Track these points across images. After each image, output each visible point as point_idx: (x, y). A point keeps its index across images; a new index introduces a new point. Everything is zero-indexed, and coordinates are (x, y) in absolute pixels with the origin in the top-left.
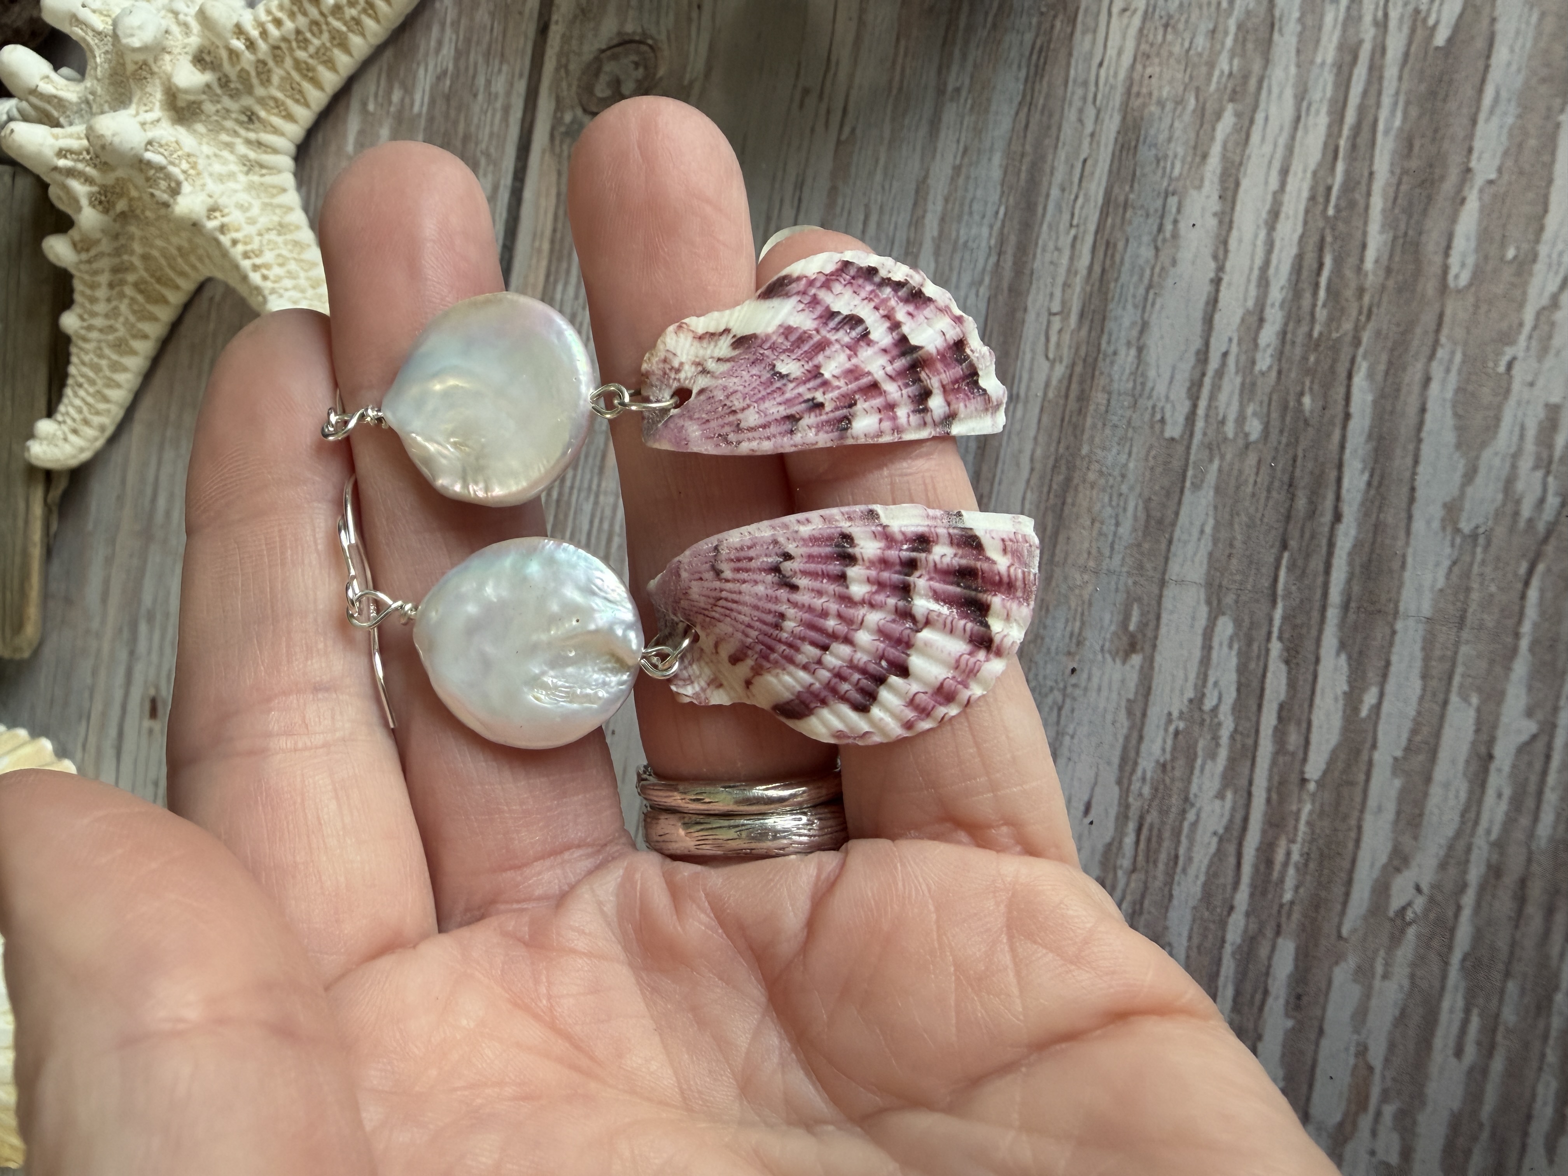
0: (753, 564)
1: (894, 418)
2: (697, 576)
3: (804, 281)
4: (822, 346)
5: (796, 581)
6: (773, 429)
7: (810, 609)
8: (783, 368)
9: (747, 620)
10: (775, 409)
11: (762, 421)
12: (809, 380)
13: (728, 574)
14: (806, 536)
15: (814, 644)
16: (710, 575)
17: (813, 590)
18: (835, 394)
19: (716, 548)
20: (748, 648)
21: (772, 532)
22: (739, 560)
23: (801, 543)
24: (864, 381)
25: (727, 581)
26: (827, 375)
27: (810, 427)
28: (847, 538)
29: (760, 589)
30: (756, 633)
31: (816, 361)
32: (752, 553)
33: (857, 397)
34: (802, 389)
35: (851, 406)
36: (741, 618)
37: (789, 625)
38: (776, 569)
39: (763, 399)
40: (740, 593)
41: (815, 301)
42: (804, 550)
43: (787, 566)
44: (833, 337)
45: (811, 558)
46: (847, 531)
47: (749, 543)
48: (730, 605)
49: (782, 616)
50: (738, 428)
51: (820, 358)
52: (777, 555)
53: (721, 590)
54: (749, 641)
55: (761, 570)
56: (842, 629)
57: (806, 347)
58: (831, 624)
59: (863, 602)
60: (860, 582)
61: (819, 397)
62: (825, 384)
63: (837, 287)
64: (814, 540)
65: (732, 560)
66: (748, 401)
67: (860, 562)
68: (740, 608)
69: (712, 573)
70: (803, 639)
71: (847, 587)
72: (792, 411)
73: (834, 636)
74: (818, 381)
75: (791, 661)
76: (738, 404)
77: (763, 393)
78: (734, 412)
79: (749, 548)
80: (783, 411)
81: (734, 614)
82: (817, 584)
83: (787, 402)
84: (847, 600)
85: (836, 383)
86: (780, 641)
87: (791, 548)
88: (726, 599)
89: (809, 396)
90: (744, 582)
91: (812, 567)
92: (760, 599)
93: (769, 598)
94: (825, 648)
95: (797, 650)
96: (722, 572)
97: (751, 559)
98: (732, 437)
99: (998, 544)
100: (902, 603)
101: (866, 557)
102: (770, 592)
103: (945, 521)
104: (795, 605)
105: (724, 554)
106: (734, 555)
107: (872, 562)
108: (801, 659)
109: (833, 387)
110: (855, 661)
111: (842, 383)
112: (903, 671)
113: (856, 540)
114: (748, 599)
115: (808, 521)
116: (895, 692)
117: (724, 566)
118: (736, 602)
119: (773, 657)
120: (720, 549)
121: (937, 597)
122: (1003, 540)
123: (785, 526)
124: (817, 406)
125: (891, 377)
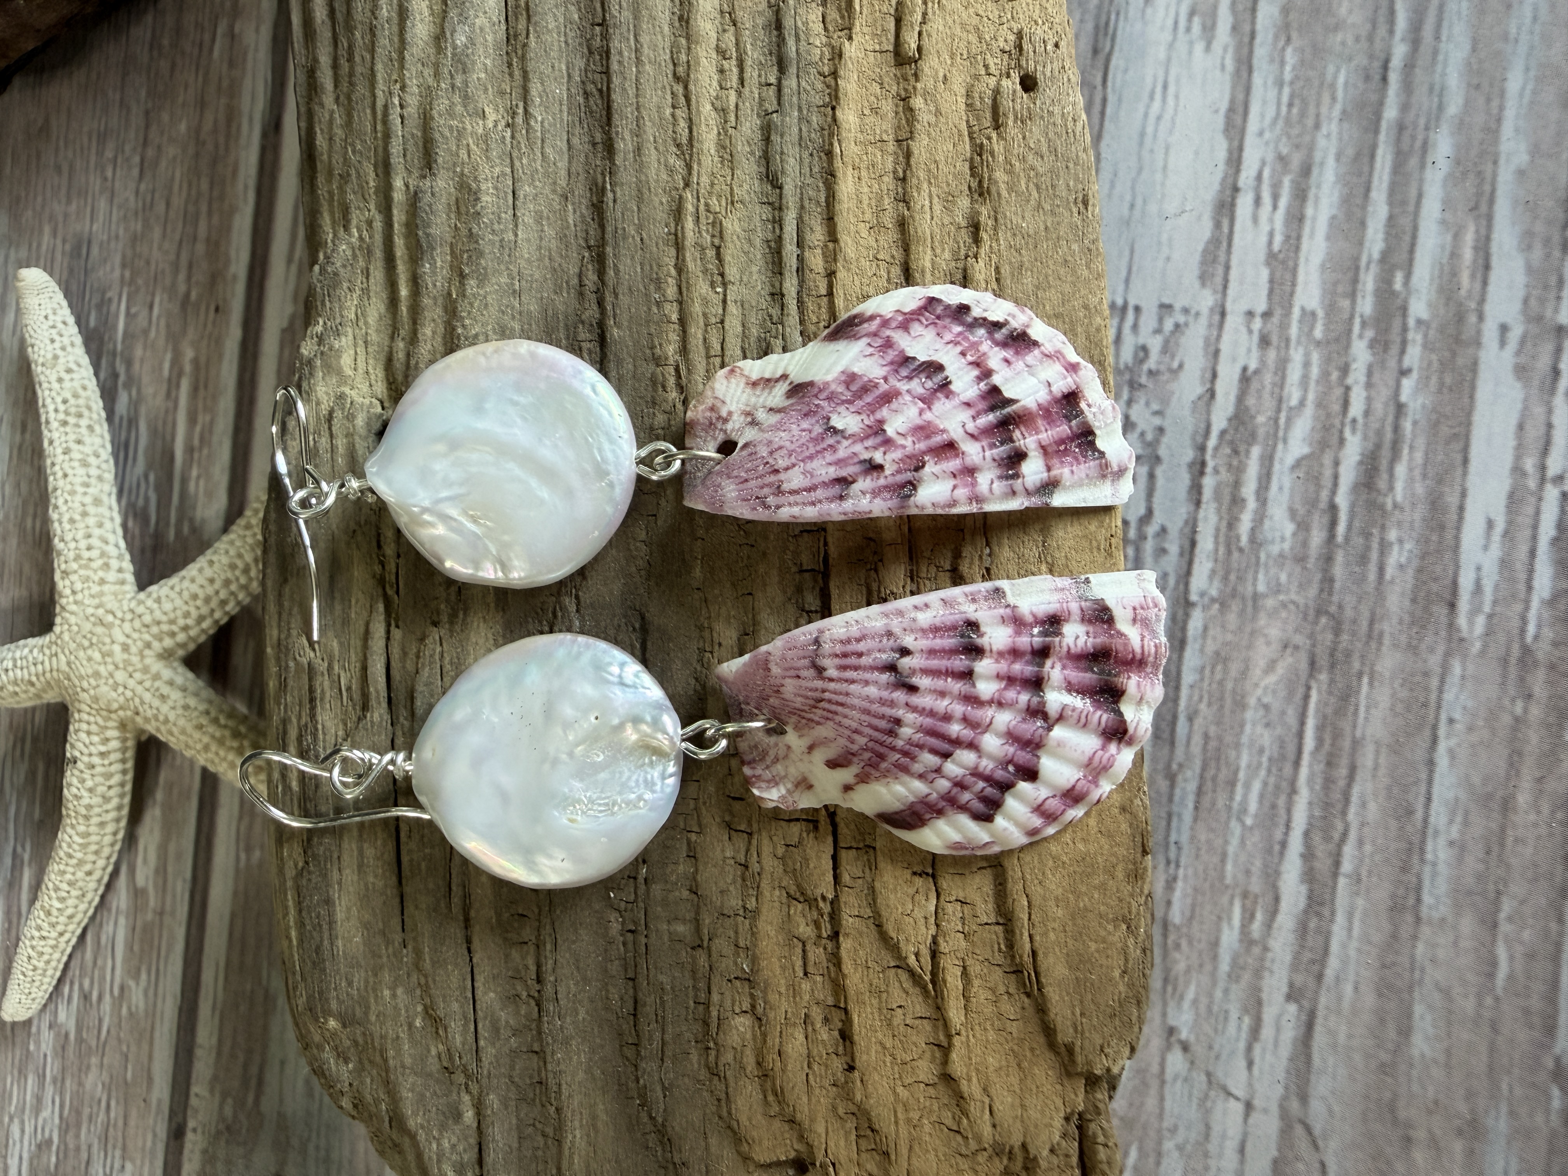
0: (864, 661)
1: (973, 485)
2: (793, 673)
3: (877, 321)
4: (888, 398)
5: (916, 680)
6: (820, 493)
7: (932, 713)
8: (838, 422)
9: (854, 725)
10: (824, 470)
11: (807, 483)
12: (867, 437)
13: (832, 672)
14: (925, 626)
15: (934, 751)
16: (811, 673)
17: (935, 691)
18: (897, 454)
19: (817, 642)
20: (854, 755)
21: (885, 621)
22: (845, 655)
23: (920, 634)
24: (938, 440)
25: (831, 680)
26: (890, 431)
27: (863, 493)
28: (973, 625)
29: (872, 691)
30: (865, 740)
31: (878, 416)
32: (861, 647)
33: (926, 458)
34: (858, 448)
35: (917, 469)
36: (846, 722)
37: (906, 731)
38: (891, 667)
39: (811, 458)
40: (847, 694)
41: (888, 344)
42: (925, 643)
43: (906, 663)
44: (903, 386)
45: (932, 652)
46: (972, 616)
47: (857, 635)
48: (834, 708)
49: (898, 722)
50: (779, 491)
51: (884, 412)
52: (892, 649)
53: (824, 691)
54: (855, 748)
55: (873, 668)
56: (967, 734)
57: (869, 399)
58: (955, 729)
59: (991, 702)
60: (988, 678)
61: (878, 457)
62: (888, 442)
63: (916, 328)
64: (935, 630)
65: (837, 656)
66: (793, 460)
67: (987, 654)
68: (846, 711)
69: (812, 671)
70: (921, 747)
71: (974, 685)
72: (843, 473)
73: (957, 743)
74: (879, 439)
75: (905, 770)
76: (781, 463)
77: (812, 450)
78: (776, 471)
79: (858, 640)
80: (833, 472)
81: (838, 718)
82: (940, 683)
83: (839, 463)
84: (972, 700)
85: (901, 441)
86: (893, 749)
87: (908, 641)
88: (830, 701)
89: (866, 456)
90: (853, 682)
91: (935, 663)
92: (872, 702)
93: (882, 702)
94: (946, 756)
95: (913, 758)
96: (825, 669)
98: (771, 500)
99: (1130, 614)
100: (1035, 700)
101: (995, 648)
102: (885, 694)
103: (1074, 592)
104: (914, 709)
105: (827, 647)
106: (839, 649)
107: (1001, 654)
108: (917, 768)
109: (897, 447)
110: (981, 769)
111: (908, 442)
112: (1031, 774)
113: (983, 629)
114: (856, 702)
115: (926, 605)
116: (1021, 798)
117: (827, 662)
118: (842, 705)
119: (884, 765)
120: (821, 640)
121: (1070, 688)
122: (1135, 609)
123: (900, 613)
124: (874, 468)
125: (972, 436)
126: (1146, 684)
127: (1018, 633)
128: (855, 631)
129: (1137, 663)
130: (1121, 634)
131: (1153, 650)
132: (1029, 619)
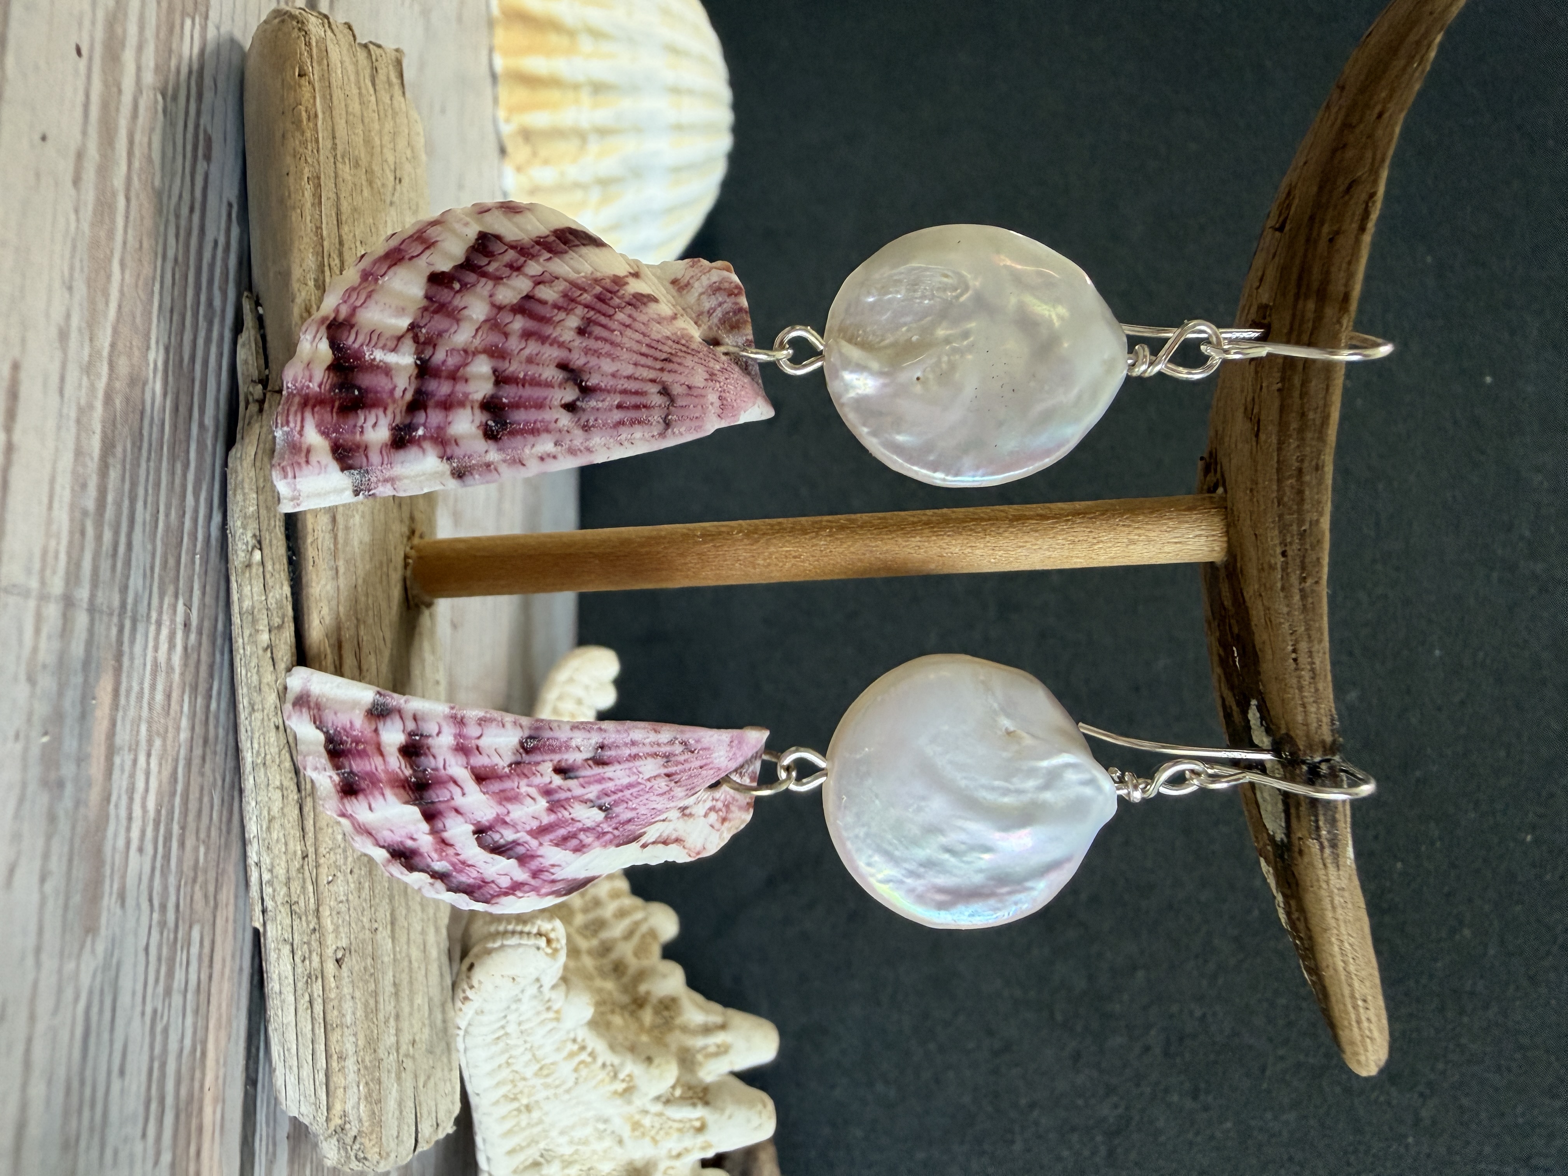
0: (615, 399)
1: (459, 735)
2: (695, 392)
3: (544, 891)
4: (540, 830)
5: (560, 375)
6: (624, 752)
7: (543, 339)
8: (597, 814)
9: (629, 332)
10: (618, 775)
11: (637, 763)
12: (567, 799)
13: (654, 389)
14: (545, 436)
15: (542, 302)
16: (676, 390)
17: (539, 363)
18: (537, 780)
19: (667, 424)
20: (629, 304)
21: (591, 444)
22: (637, 407)
23: (553, 426)
24: (496, 786)
25: (653, 381)
26: (543, 801)
27: (578, 748)
28: (490, 435)
29: (608, 366)
30: (617, 317)
31: (554, 816)
32: (617, 415)
33: (507, 770)
34: (578, 791)
35: (518, 763)
36: (637, 336)
37: (573, 321)
38: (586, 391)
39: (629, 786)
40: (636, 364)
41: (536, 873)
42: (547, 415)
43: (570, 394)
44: (524, 837)
45: (540, 405)
46: (491, 446)
47: (622, 429)
48: (651, 352)
49: (581, 333)
50: (668, 757)
52: (584, 410)
53: (661, 370)
54: (629, 310)
55: (606, 391)
56: (505, 318)
58: (518, 324)
59: (476, 353)
60: (478, 377)
61: (557, 780)
62: (547, 792)
63: (503, 882)
64: (534, 431)
65: (645, 407)
66: (648, 785)
67: (477, 403)
68: (636, 347)
69: (675, 392)
70: (557, 307)
71: (495, 371)
72: (598, 770)
73: (516, 310)
74: (556, 797)
75: (574, 284)
77: (627, 792)
79: (621, 423)
80: (608, 771)
81: (647, 340)
82: (532, 370)
83: (600, 780)
84: (496, 353)
85: (533, 791)
86: (586, 306)
87: (565, 419)
88: (656, 359)
89: (571, 783)
90: (629, 378)
91: (538, 393)
92: (609, 355)
93: (597, 353)
94: (528, 297)
95: (565, 295)
96: (660, 393)
97: (619, 406)
98: (678, 748)
99: (313, 459)
100: (426, 355)
101: (468, 411)
102: (593, 361)
103: (374, 479)
104: (561, 345)
105: (656, 417)
106: (643, 414)
107: (462, 404)
108: (561, 286)
109: (537, 787)
110: (490, 284)
111: (524, 789)
112: (436, 279)
113: (480, 433)
114: (625, 355)
115: (542, 459)
116: (447, 255)
117: (657, 400)
118: (643, 355)
119: (598, 289)
120: (662, 426)
121: (387, 370)
122: (307, 462)
123: (572, 452)
124: (562, 771)
125: (455, 782)
126: (302, 381)
127: (440, 429)
128: (625, 433)
129: (308, 402)
130: (325, 434)
131: (291, 418)
132: (427, 445)
